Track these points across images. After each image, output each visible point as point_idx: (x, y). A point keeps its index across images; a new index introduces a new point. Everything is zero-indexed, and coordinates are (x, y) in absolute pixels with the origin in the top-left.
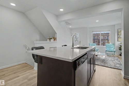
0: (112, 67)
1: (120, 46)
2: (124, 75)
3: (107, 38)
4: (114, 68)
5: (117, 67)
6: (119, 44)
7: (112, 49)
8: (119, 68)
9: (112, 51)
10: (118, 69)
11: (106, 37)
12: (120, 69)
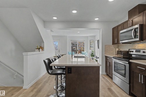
6: (91, 52)
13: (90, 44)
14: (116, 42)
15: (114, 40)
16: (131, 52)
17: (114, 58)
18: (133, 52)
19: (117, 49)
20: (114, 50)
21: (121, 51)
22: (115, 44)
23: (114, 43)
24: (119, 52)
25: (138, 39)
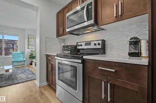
0: (24, 81)
1: (30, 54)
2: (39, 84)
3: (11, 47)
4: (27, 81)
5: (29, 78)
6: (29, 52)
7: (21, 59)
8: (32, 78)
9: (21, 61)
10: (32, 80)
11: (11, 45)
12: (33, 80)
13: (29, 41)
14: (61, 32)
15: (59, 31)
16: (79, 46)
17: (57, 56)
18: (81, 45)
19: (63, 44)
20: (59, 45)
21: (67, 46)
22: (61, 36)
23: (58, 35)
24: (65, 48)
25: (92, 22)
